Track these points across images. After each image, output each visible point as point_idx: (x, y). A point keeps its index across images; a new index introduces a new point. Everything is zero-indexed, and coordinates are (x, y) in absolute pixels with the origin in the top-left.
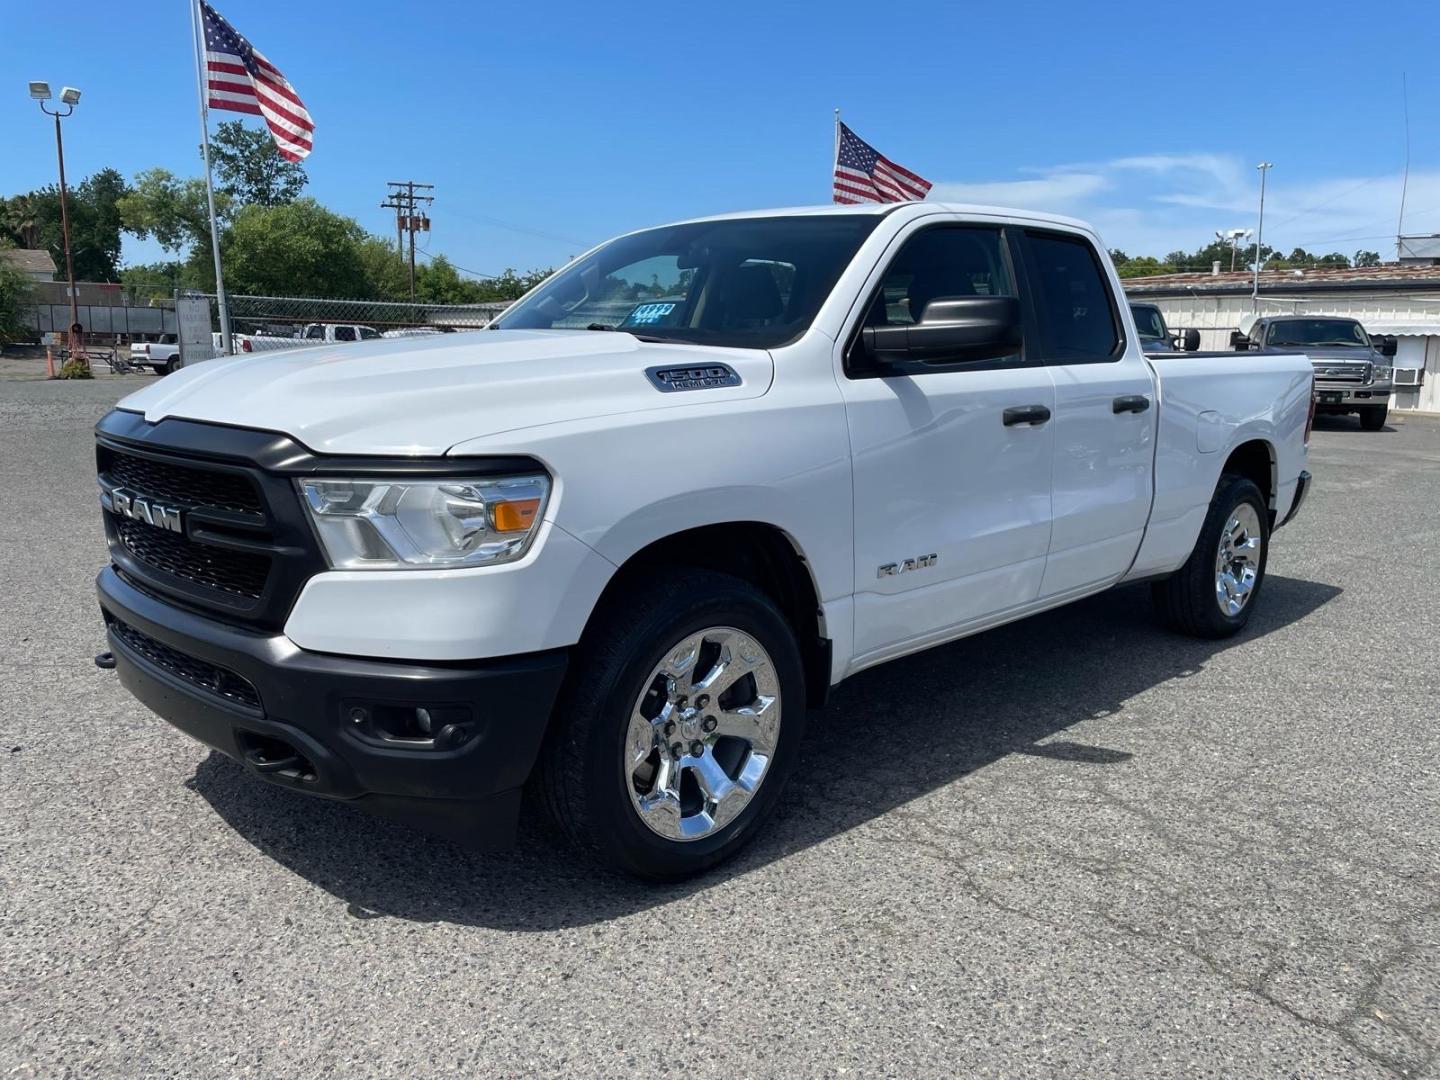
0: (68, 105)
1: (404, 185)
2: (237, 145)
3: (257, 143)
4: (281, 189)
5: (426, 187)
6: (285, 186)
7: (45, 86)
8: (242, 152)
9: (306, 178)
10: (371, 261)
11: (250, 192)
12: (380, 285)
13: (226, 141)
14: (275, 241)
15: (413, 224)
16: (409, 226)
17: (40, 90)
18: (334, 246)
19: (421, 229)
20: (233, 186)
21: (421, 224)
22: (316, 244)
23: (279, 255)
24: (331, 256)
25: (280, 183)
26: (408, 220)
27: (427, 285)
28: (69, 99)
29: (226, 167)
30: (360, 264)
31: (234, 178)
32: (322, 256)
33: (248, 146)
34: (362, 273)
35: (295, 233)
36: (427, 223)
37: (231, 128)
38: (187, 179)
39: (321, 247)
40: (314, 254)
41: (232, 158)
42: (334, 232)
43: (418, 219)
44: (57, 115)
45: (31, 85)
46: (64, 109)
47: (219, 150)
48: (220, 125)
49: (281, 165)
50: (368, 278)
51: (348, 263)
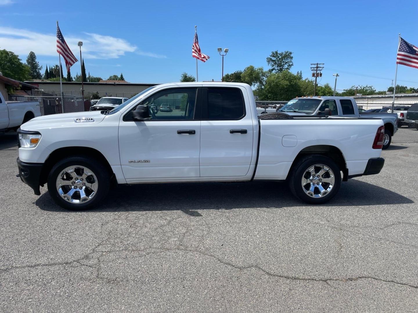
0: (225, 53)
1: (315, 64)
2: (276, 57)
3: (281, 56)
4: (286, 68)
5: (322, 64)
6: (287, 67)
7: (221, 49)
8: (277, 59)
9: (293, 64)
10: (303, 87)
11: (278, 69)
12: (305, 93)
13: (274, 56)
14: (276, 83)
15: (317, 75)
16: (315, 76)
17: (220, 50)
18: (292, 83)
19: (319, 76)
20: (274, 68)
21: (319, 75)
22: (287, 83)
23: (278, 86)
24: (292, 86)
25: (286, 66)
26: (316, 74)
27: (322, 93)
28: (226, 51)
29: (273, 63)
30: (299, 87)
31: (275, 66)
32: (288, 86)
33: (279, 57)
34: (300, 90)
35: (282, 80)
36: (321, 74)
37: (275, 53)
38: (257, 68)
39: (288, 83)
40: (287, 85)
41: (274, 61)
42: (293, 79)
43: (318, 74)
44: (223, 55)
45: (218, 49)
46: (224, 54)
47: (271, 59)
48: (272, 52)
49: (287, 61)
50: (302, 91)
51: (296, 87)
